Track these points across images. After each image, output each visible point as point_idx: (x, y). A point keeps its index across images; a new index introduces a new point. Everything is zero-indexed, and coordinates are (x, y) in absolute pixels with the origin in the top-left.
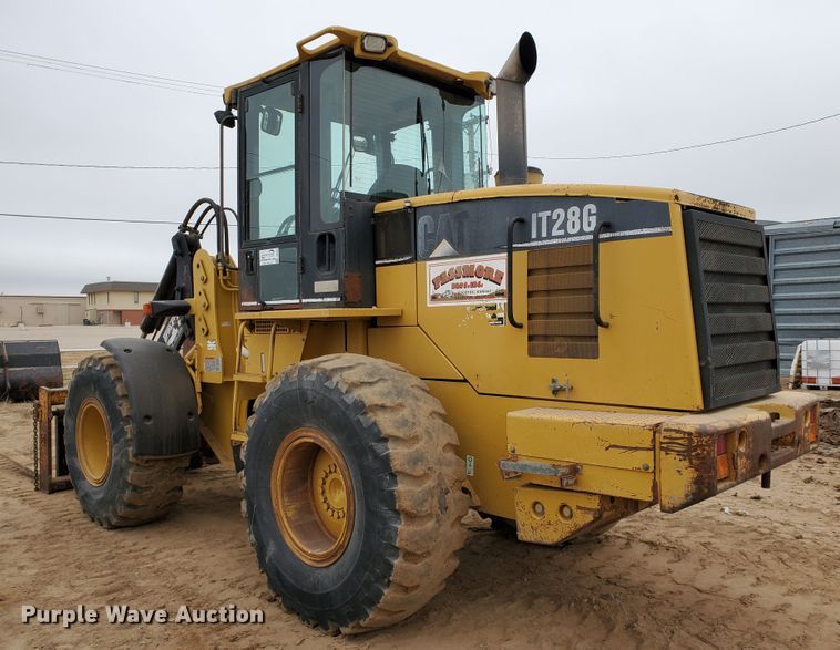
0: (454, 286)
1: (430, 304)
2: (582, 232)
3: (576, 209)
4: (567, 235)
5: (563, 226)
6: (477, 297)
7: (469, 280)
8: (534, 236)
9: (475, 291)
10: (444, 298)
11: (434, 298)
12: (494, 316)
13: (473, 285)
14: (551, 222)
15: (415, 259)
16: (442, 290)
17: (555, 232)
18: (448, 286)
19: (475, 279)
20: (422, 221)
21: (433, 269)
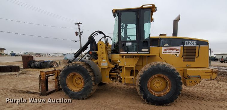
0: (168, 51)
1: (162, 54)
2: (194, 45)
3: (193, 41)
4: (191, 45)
5: (191, 43)
6: (173, 53)
7: (172, 50)
8: (185, 44)
9: (173, 52)
10: (166, 53)
11: (164, 53)
12: (177, 56)
13: (172, 51)
14: (188, 43)
15: (160, 46)
16: (165, 51)
17: (189, 44)
18: (167, 51)
19: (173, 50)
20: (162, 41)
21: (164, 48)
